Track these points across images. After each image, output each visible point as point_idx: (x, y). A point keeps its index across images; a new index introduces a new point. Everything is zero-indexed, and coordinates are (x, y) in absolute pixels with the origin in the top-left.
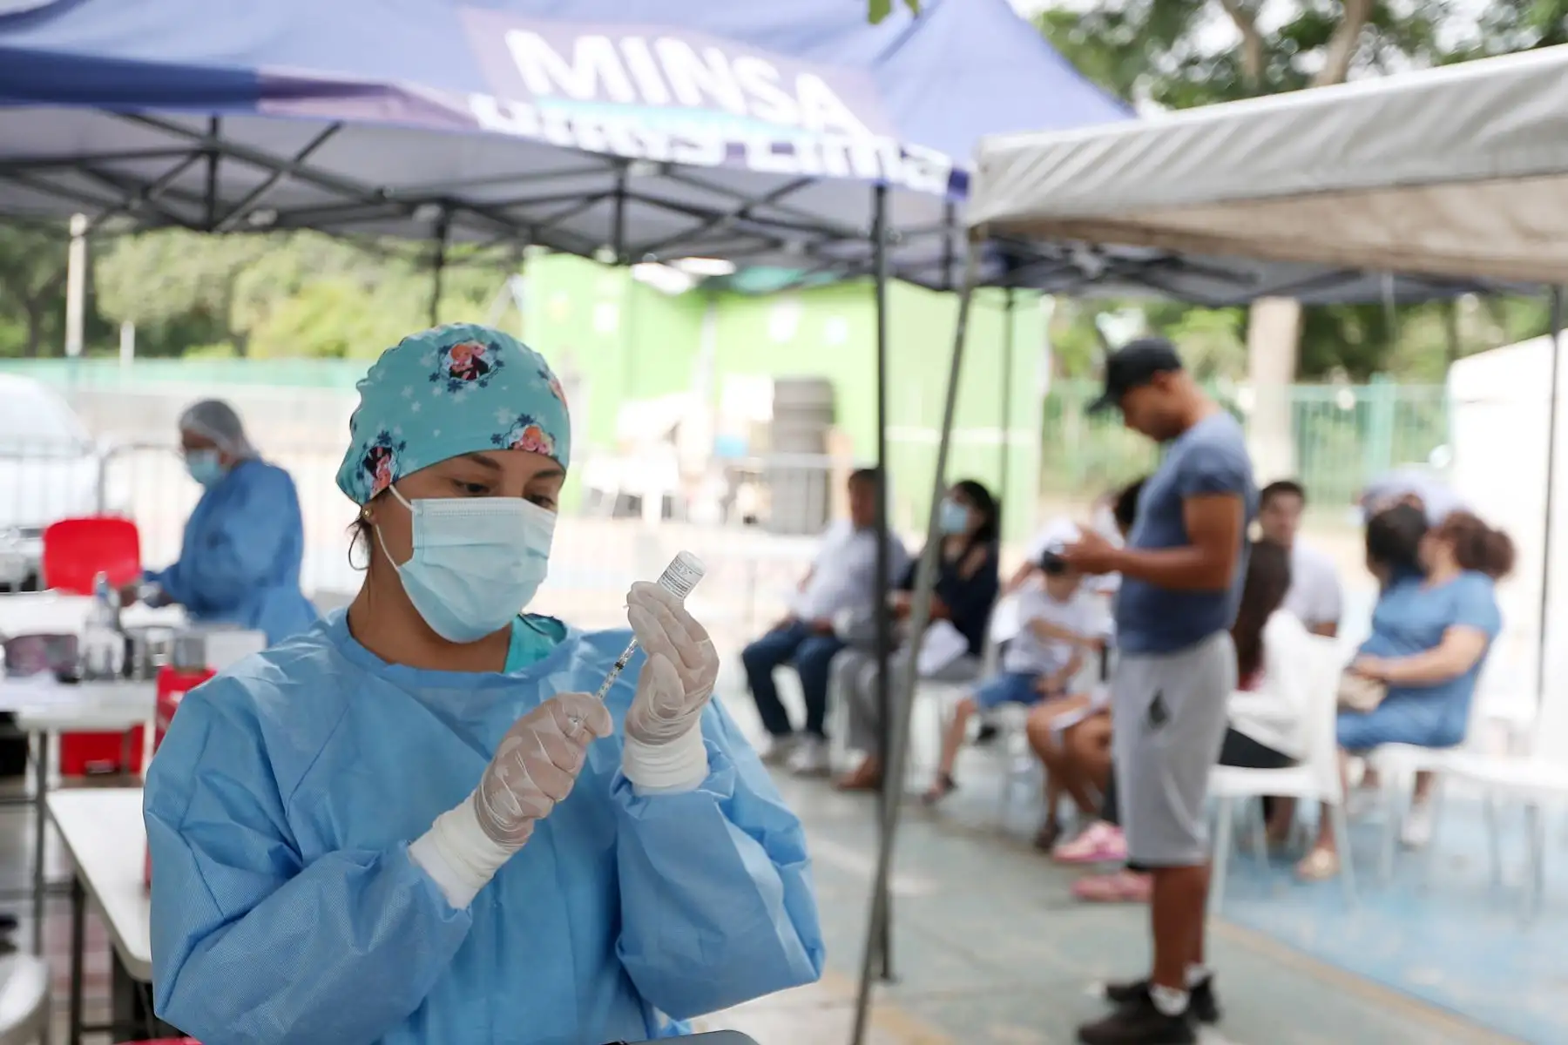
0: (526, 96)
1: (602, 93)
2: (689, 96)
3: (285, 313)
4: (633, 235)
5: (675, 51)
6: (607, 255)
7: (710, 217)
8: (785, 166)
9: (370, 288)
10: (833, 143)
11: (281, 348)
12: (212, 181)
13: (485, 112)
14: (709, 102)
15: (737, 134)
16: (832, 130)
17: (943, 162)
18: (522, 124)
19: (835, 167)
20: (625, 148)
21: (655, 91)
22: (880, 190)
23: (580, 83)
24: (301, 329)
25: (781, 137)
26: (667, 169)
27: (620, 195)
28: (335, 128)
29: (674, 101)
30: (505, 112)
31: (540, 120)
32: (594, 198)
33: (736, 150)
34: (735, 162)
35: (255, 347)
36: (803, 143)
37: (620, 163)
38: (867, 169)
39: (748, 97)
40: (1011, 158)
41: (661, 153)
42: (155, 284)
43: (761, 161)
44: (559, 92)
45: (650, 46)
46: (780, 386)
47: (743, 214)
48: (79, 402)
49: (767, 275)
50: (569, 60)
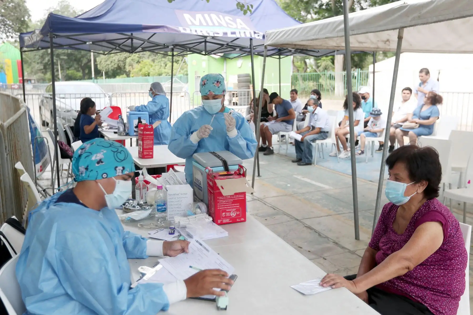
0: (188, 26)
1: (201, 24)
2: (216, 24)
3: (137, 67)
4: (208, 49)
5: (214, 16)
6: (204, 53)
7: (222, 45)
8: (234, 36)
9: (153, 61)
10: (242, 32)
11: (137, 74)
12: (132, 43)
13: (181, 29)
14: (220, 25)
15: (225, 31)
16: (243, 28)
17: (261, 34)
18: (188, 32)
19: (243, 36)
20: (206, 34)
21: (210, 24)
22: (251, 39)
23: (197, 23)
24: (141, 70)
25: (233, 31)
26: (213, 38)
27: (206, 42)
28: (155, 34)
29: (214, 25)
30: (185, 29)
31: (191, 31)
32: (201, 42)
33: (225, 34)
34: (225, 36)
35: (131, 75)
36: (237, 32)
37: (206, 37)
38: (248, 36)
39: (227, 23)
40: (271, 34)
41: (212, 35)
42: (108, 62)
43: (229, 35)
44: (193, 24)
45: (209, 15)
46: (239, 76)
47: (227, 44)
48: (102, 87)
49: (234, 55)
50: (195, 19)
